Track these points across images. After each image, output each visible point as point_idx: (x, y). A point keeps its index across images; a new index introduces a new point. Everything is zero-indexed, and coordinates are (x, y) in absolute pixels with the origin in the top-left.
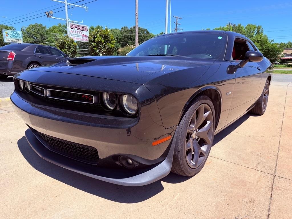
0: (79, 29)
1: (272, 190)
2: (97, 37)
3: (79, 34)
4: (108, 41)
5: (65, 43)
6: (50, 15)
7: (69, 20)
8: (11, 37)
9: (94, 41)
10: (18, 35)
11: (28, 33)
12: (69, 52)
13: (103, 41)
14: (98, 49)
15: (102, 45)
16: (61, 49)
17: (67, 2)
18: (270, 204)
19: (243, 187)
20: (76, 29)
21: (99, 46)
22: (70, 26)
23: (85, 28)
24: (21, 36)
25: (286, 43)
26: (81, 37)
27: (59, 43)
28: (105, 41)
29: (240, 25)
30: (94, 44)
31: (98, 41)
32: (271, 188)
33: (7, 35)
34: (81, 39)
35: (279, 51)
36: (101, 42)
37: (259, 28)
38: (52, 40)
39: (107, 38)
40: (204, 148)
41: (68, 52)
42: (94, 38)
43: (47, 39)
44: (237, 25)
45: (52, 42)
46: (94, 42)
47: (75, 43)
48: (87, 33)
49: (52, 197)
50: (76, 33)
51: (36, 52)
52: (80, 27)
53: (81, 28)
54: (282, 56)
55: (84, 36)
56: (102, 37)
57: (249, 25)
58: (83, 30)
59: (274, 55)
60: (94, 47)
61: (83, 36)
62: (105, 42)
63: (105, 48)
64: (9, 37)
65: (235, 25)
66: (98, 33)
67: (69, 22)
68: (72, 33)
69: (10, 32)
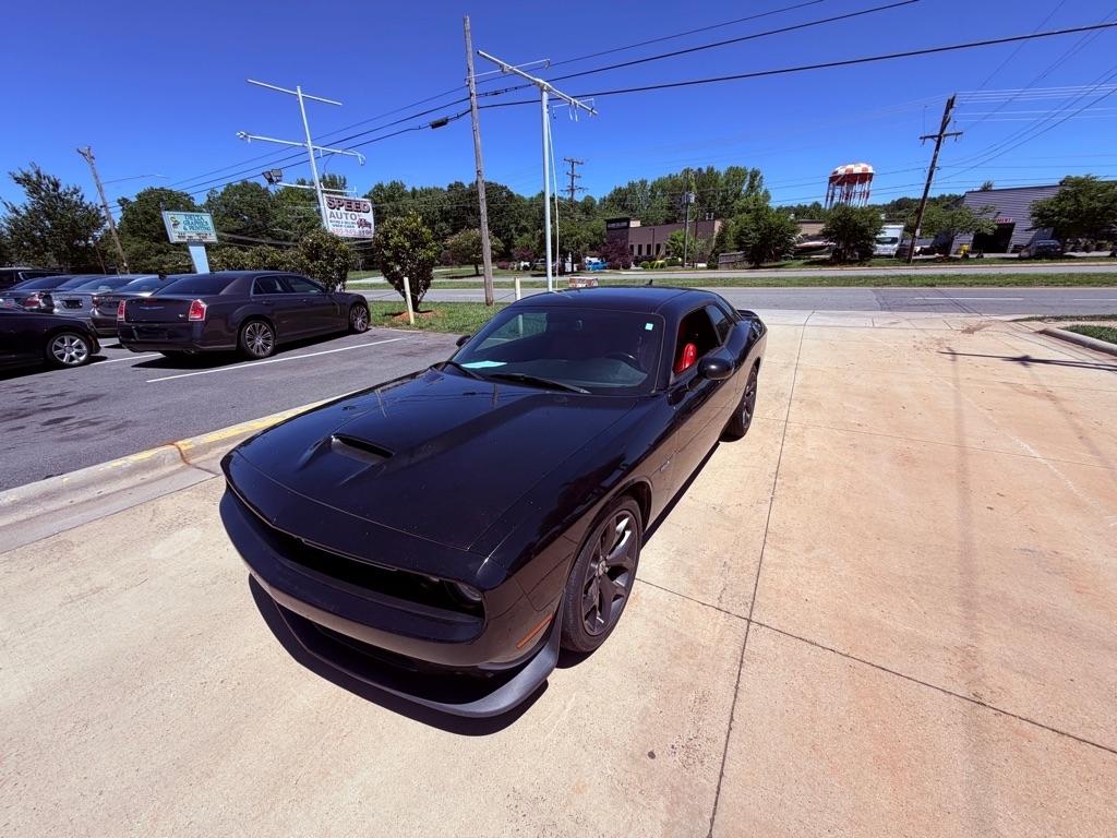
0: (349, 208)
1: (742, 662)
2: (392, 237)
3: (350, 220)
4: (420, 243)
5: (319, 246)
6: (274, 178)
7: (324, 189)
8: (185, 229)
9: (388, 244)
10: (202, 224)
11: (226, 206)
12: (332, 266)
13: (407, 244)
14: (399, 263)
15: (408, 253)
16: (312, 261)
17: (313, 144)
18: (734, 701)
19: (691, 661)
20: (342, 209)
21: (401, 258)
22: (326, 203)
23: (362, 204)
24: (210, 225)
25: (808, 205)
26: (356, 226)
27: (305, 246)
28: (412, 245)
29: (712, 169)
30: (388, 253)
31: (396, 247)
32: (740, 658)
33: (174, 225)
34: (356, 231)
35: (794, 232)
36: (403, 247)
37: (755, 175)
38: (289, 221)
39: (416, 238)
40: (620, 581)
41: (329, 268)
42: (387, 238)
43: (275, 218)
44: (705, 171)
45: (289, 227)
46: (387, 247)
47: (344, 246)
48: (369, 217)
49: (338, 738)
50: (344, 219)
51: (255, 293)
52: (350, 202)
53: (354, 207)
54: (798, 242)
55: (363, 223)
56: (405, 235)
57: (731, 168)
58: (358, 210)
59: (781, 240)
60: (389, 259)
61: (360, 225)
62: (413, 247)
63: (413, 260)
64: (180, 229)
65: (700, 170)
66: (395, 227)
67: (323, 192)
68: (333, 219)
69: (181, 217)
